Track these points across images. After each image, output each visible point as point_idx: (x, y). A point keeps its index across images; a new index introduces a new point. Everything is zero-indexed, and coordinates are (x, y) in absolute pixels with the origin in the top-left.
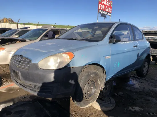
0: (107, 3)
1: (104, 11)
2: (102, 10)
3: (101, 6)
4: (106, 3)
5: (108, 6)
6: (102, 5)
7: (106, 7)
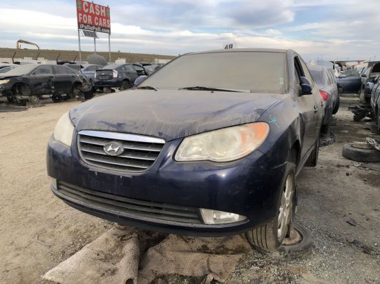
0: (98, 10)
1: (91, 26)
2: (85, 24)
3: (82, 17)
4: (95, 10)
5: (99, 17)
6: (85, 15)
7: (96, 18)
